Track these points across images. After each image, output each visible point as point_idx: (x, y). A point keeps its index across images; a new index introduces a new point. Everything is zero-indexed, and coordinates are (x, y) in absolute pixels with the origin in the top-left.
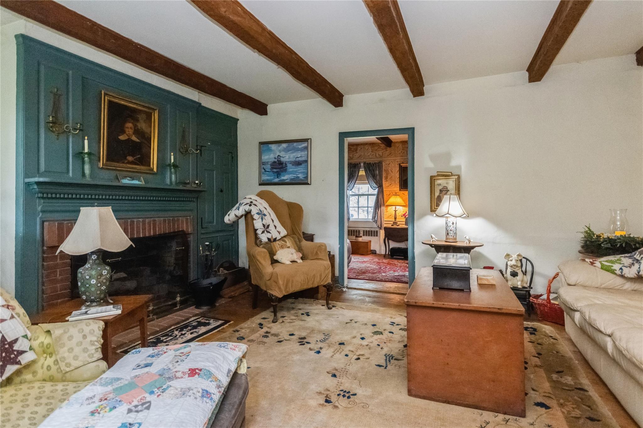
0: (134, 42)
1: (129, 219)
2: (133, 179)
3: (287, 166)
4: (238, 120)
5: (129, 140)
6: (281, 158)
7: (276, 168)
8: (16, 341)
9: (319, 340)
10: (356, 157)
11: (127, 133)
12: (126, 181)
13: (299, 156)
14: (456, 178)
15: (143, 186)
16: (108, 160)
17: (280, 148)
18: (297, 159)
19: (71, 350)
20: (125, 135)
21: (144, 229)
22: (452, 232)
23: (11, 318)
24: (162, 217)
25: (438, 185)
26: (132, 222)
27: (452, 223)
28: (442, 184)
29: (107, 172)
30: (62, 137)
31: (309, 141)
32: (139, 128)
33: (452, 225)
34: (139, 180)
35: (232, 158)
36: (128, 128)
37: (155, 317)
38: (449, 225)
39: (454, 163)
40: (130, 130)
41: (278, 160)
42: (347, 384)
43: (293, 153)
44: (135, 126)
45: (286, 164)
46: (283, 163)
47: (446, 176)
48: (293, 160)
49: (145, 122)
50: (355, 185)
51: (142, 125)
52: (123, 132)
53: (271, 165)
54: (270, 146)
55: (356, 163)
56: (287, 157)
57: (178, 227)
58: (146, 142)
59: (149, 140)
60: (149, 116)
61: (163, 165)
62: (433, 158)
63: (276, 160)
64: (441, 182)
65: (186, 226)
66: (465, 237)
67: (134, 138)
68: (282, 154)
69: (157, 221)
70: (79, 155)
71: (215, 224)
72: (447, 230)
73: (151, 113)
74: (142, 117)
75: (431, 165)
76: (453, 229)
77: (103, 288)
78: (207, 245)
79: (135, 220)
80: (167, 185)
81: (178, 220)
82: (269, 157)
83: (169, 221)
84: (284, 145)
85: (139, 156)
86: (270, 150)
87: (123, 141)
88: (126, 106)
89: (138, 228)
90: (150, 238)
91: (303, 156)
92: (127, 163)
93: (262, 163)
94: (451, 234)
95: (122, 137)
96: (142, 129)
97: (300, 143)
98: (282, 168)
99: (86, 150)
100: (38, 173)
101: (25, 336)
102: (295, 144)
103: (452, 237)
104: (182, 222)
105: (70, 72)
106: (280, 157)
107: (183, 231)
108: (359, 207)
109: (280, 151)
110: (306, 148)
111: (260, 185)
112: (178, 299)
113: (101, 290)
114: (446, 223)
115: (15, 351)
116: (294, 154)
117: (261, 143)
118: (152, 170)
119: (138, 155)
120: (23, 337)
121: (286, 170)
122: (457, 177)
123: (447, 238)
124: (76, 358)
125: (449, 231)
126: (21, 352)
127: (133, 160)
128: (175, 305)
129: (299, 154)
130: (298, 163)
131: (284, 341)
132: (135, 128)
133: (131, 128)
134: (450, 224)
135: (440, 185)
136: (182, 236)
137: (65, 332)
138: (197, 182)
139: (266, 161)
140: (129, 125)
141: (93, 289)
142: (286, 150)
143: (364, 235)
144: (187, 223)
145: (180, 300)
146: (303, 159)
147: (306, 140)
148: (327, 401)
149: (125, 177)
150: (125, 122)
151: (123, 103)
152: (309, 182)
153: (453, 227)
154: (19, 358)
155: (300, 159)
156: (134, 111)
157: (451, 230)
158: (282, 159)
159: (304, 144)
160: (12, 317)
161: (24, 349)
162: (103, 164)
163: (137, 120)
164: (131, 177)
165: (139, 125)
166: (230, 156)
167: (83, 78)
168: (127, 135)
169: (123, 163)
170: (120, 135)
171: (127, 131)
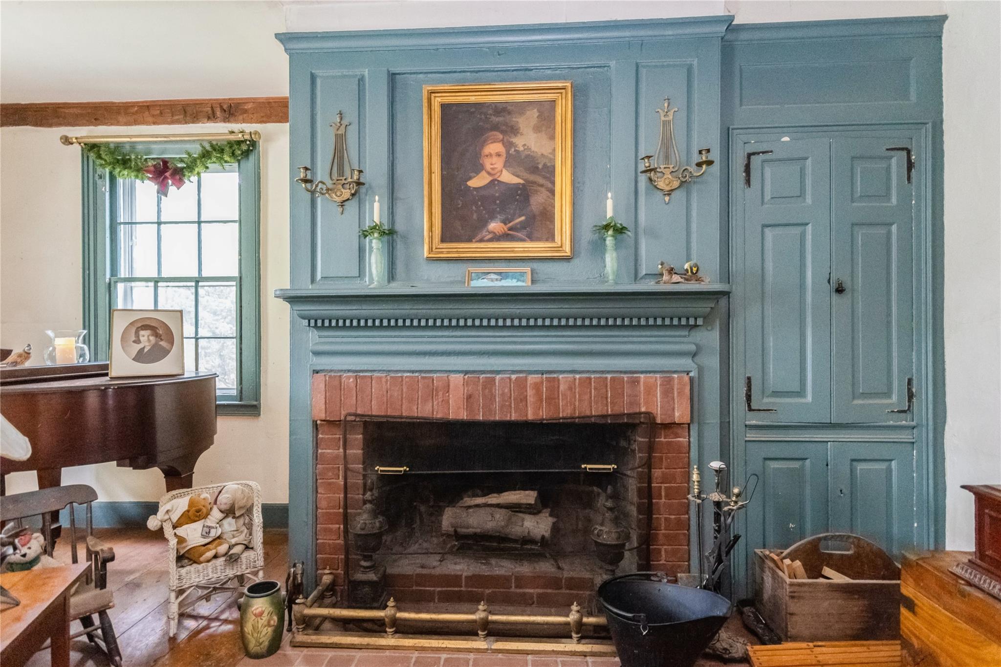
2: (504, 276)
5: (495, 187)
11: (488, 167)
15: (524, 291)
16: (443, 238)
20: (483, 173)
29: (442, 265)
32: (521, 149)
34: (520, 276)
35: (912, 166)
36: (490, 156)
40: (495, 159)
44: (509, 146)
49: (537, 129)
51: (527, 141)
52: (478, 167)
57: (634, 402)
58: (541, 181)
59: (548, 172)
60: (547, 112)
65: (661, 400)
67: (507, 177)
69: (562, 381)
71: (807, 396)
73: (553, 102)
74: (526, 122)
78: (718, 471)
79: (498, 377)
81: (635, 382)
85: (523, 218)
89: (504, 397)
92: (490, 240)
95: (477, 182)
96: (529, 149)
100: (313, 281)
104: (650, 390)
118: (559, 248)
119: (520, 216)
127: (506, 229)
132: (508, 152)
133: (498, 155)
140: (494, 148)
144: (668, 391)
149: (483, 274)
150: (481, 145)
151: (473, 99)
162: (431, 250)
163: (514, 130)
164: (500, 274)
165: (519, 142)
166: (897, 162)
167: (392, 77)
168: (489, 173)
169: (481, 241)
170: (470, 178)
171: (488, 164)
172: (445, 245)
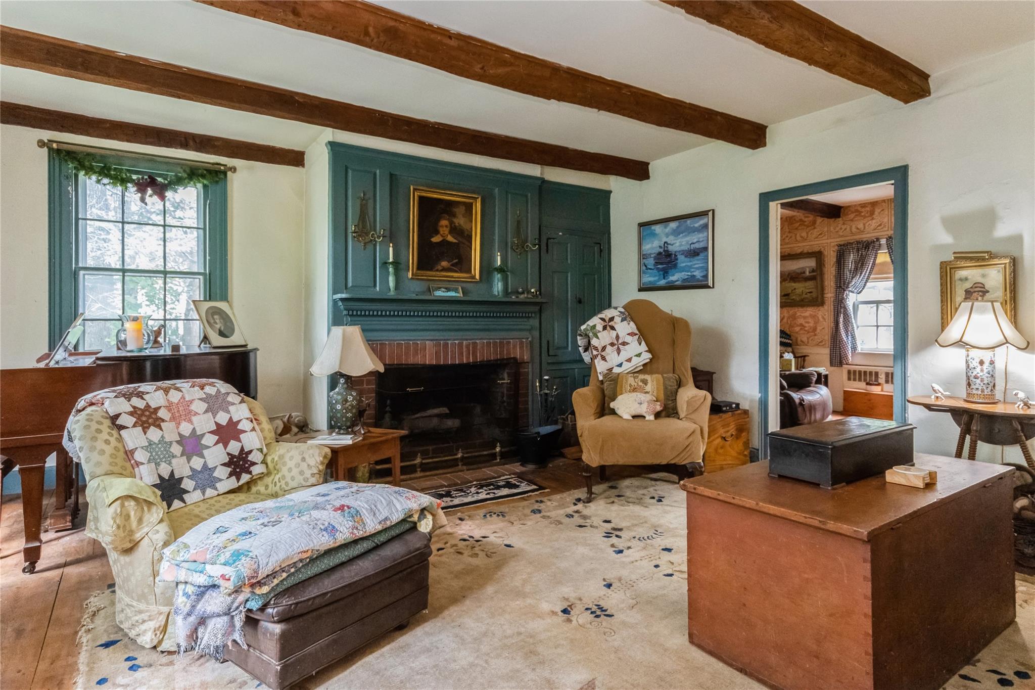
0: (430, 123)
1: (442, 340)
2: (448, 290)
3: (677, 259)
4: (610, 192)
5: (444, 243)
6: (669, 246)
7: (661, 264)
8: (251, 452)
9: (638, 537)
10: (872, 227)
11: (441, 232)
12: (440, 294)
13: (695, 241)
14: (1005, 264)
15: (459, 299)
16: (419, 268)
17: (667, 230)
18: (693, 246)
19: (290, 470)
20: (439, 236)
21: (461, 354)
22: (978, 381)
23: (251, 431)
24: (485, 339)
25: (961, 280)
26: (446, 345)
27: (978, 361)
28: (969, 277)
29: (418, 282)
30: (370, 247)
31: (710, 214)
33: (980, 367)
34: (456, 290)
35: (601, 251)
36: (442, 226)
37: (465, 467)
38: (971, 366)
39: (1002, 230)
40: (445, 228)
41: (664, 251)
42: (613, 600)
43: (686, 236)
44: (451, 223)
45: (676, 256)
46: (671, 254)
47: (981, 259)
48: (686, 248)
49: (464, 216)
50: (868, 284)
51: (460, 221)
52: (437, 232)
53: (655, 258)
54: (653, 227)
55: (870, 240)
56: (678, 244)
57: (508, 353)
58: (464, 241)
59: (469, 238)
60: (469, 207)
61: (487, 270)
62: (950, 224)
63: (662, 250)
64: (970, 274)
65: (520, 352)
66: (1016, 394)
67: (450, 238)
68: (671, 239)
69: (478, 343)
70: (385, 264)
71: (570, 349)
72: (968, 378)
73: (472, 204)
74: (460, 211)
75: (946, 238)
76: (981, 374)
77: (349, 415)
78: (547, 380)
79: (449, 342)
80: (495, 296)
81: (508, 343)
82: (652, 246)
83: (495, 343)
84: (673, 225)
85: (457, 260)
86: (654, 235)
87: (435, 243)
88: (440, 200)
89: (453, 353)
90: (468, 365)
91: (701, 240)
92: (441, 271)
93: (642, 256)
94: (977, 386)
95: (436, 239)
96: (460, 225)
97: (697, 219)
98: (669, 262)
99: (391, 260)
100: (346, 288)
101: (261, 450)
102: (689, 221)
103: (980, 392)
104: (515, 347)
105: (378, 172)
106: (668, 244)
107: (515, 359)
108: (877, 326)
109: (667, 235)
110: (706, 226)
111: (640, 290)
112: (498, 449)
113: (347, 418)
114: (967, 362)
115: (249, 461)
116: (688, 238)
117: (641, 225)
118: (474, 277)
119: (455, 260)
120: (258, 449)
121: (675, 266)
122: (1007, 261)
123: (969, 394)
124: (293, 478)
125: (972, 378)
126: (254, 464)
127: (449, 265)
128: (494, 456)
129: (694, 238)
130: (694, 253)
131: (589, 527)
132: (451, 225)
133: (446, 226)
134: (975, 363)
135: (966, 279)
136: (514, 365)
137: (288, 451)
138: (533, 290)
139: (649, 252)
140: (444, 222)
141: (339, 415)
142: (676, 233)
143: (887, 382)
144: (521, 348)
145: (500, 451)
146: (701, 245)
147: (704, 214)
148: (565, 611)
149: (439, 288)
150: (438, 220)
151: (435, 196)
152: (710, 284)
153: (982, 371)
154: (251, 468)
155: (697, 246)
156: (450, 204)
157: (976, 377)
158: (670, 248)
159: (701, 219)
160: (253, 429)
161: (256, 461)
162: (413, 274)
163: (454, 215)
164: (446, 288)
165: (456, 221)
166: (596, 249)
167: (391, 175)
168: (442, 236)
169: (437, 270)
170: (433, 237)
171: (442, 230)
172: (419, 272)
